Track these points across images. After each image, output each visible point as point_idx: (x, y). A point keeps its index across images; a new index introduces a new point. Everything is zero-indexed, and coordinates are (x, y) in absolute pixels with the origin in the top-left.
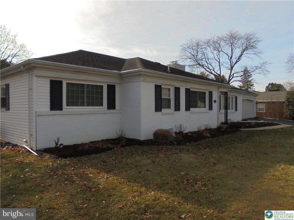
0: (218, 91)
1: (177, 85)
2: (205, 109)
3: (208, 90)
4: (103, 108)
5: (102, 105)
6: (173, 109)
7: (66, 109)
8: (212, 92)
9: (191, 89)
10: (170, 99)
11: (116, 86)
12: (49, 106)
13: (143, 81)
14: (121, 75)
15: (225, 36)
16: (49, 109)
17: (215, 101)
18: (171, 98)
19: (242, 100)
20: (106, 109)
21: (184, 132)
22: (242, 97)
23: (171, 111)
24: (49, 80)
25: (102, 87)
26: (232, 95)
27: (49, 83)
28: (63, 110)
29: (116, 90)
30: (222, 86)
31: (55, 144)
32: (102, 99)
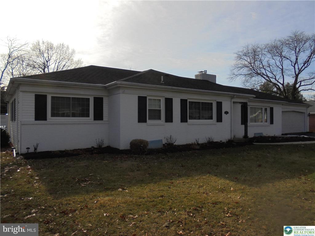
0: (231, 101)
1: (169, 95)
2: (213, 120)
3: (216, 100)
4: (89, 119)
5: (88, 116)
6: (163, 121)
7: (51, 119)
8: (222, 102)
9: (188, 99)
10: (160, 110)
11: (104, 98)
12: (34, 117)
13: (123, 93)
14: (105, 87)
15: (287, 39)
16: (34, 119)
17: (226, 113)
18: (161, 108)
19: (282, 112)
20: (93, 120)
21: (175, 144)
22: (282, 108)
23: (162, 122)
24: (34, 95)
25: (88, 100)
26: (265, 106)
27: (34, 97)
28: (47, 120)
29: (104, 102)
30: (235, 96)
31: (34, 149)
32: (88, 110)
